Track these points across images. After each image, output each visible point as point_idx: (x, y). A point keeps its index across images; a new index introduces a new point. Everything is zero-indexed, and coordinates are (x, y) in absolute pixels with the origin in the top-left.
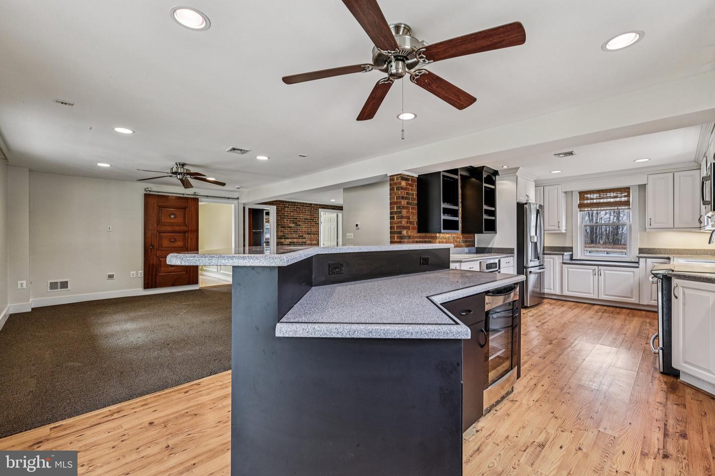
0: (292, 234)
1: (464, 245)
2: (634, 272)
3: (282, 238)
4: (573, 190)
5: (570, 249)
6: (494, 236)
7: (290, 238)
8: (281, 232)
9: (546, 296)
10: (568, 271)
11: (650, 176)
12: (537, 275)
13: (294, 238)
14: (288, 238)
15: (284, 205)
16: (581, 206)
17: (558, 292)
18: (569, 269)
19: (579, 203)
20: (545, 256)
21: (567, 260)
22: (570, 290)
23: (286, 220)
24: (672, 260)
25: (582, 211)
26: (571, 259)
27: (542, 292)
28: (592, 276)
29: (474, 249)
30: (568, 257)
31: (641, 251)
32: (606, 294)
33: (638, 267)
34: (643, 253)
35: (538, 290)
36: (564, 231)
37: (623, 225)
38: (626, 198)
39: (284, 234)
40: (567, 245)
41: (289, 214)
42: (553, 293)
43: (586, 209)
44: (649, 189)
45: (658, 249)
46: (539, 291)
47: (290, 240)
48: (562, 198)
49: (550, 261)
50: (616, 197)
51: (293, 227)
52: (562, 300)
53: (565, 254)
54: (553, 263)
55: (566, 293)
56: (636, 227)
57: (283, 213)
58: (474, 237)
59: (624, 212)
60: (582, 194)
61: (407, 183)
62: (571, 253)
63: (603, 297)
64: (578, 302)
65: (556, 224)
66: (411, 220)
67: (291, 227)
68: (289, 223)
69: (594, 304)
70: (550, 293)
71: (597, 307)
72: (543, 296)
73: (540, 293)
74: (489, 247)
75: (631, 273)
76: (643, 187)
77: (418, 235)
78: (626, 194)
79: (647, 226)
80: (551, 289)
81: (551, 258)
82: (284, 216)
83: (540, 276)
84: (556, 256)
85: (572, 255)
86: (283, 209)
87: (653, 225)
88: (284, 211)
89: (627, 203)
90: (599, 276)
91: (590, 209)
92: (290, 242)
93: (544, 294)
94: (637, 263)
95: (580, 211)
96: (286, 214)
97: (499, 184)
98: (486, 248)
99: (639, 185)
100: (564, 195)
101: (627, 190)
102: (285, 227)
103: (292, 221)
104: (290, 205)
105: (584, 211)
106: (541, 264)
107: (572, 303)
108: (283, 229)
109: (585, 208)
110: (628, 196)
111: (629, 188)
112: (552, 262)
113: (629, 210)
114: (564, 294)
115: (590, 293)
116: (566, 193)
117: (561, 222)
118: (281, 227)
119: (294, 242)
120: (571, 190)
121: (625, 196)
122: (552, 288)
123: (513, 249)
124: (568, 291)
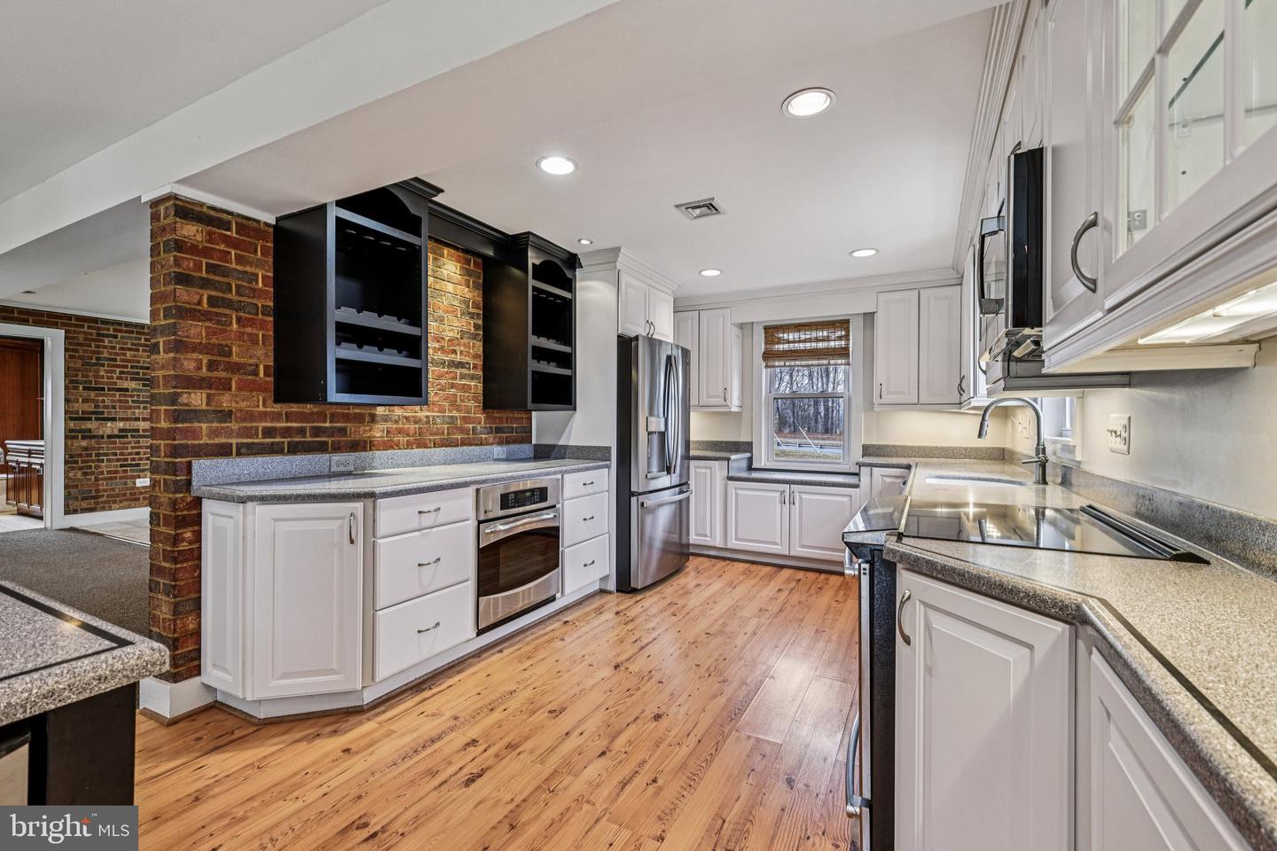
0: (130, 408)
1: (491, 440)
2: (850, 496)
3: (90, 419)
4: (754, 321)
5: (747, 447)
6: (572, 415)
7: (122, 419)
8: (86, 401)
9: (691, 551)
10: (737, 494)
11: (881, 296)
12: (673, 506)
13: (137, 419)
14: (114, 419)
15: (99, 329)
16: (768, 356)
17: (718, 543)
18: (739, 492)
19: (763, 350)
20: (693, 463)
21: (739, 470)
22: (739, 536)
23: (107, 372)
24: (913, 469)
25: (771, 367)
26: (750, 468)
27: (684, 541)
28: (779, 506)
29: (527, 449)
30: (744, 464)
31: (867, 450)
32: (804, 544)
33: (857, 486)
34: (870, 455)
35: (675, 537)
36: (734, 409)
37: (836, 397)
38: (843, 343)
39: (96, 406)
40: (744, 438)
41: (117, 354)
42: (708, 544)
43: (777, 364)
44: (880, 320)
45: (894, 447)
46: (678, 541)
47: (121, 425)
48: (733, 335)
49: (705, 473)
50: (827, 339)
51: (134, 390)
52: (726, 557)
53: (733, 457)
54: (708, 477)
55: (733, 543)
56: (858, 402)
57: (94, 352)
58: (530, 419)
59: (840, 371)
60: (771, 331)
61: (210, 234)
62: (748, 455)
63: (798, 551)
64: (755, 561)
65: (721, 393)
66: (235, 358)
67: (127, 390)
68: (118, 378)
69: (782, 567)
70: (704, 543)
71: (786, 573)
72: (685, 551)
73: (682, 545)
74: (560, 444)
75: (846, 499)
76: (869, 318)
77: (277, 408)
78: (843, 333)
79: (876, 399)
80: (706, 536)
81: (706, 468)
82: (98, 359)
83: (682, 509)
84: (717, 462)
85: (750, 459)
86: (94, 340)
87: (887, 398)
88: (98, 347)
89: (843, 353)
90: (792, 505)
91: (782, 363)
92: (121, 430)
93: (688, 545)
94: (857, 474)
95: (767, 367)
96: (106, 355)
97: (583, 288)
98: (554, 446)
99: (864, 314)
100: (736, 331)
101: (844, 324)
102: (103, 389)
103: (128, 373)
104: (121, 331)
105: (774, 367)
106: (684, 481)
107: (743, 564)
108: (93, 394)
109: (774, 361)
110: (847, 337)
111: (847, 322)
112: (708, 474)
113: (847, 367)
114: (729, 546)
115: (776, 544)
116: (741, 326)
117: (729, 389)
118: (84, 388)
119: (138, 431)
120: (750, 321)
121: (840, 338)
122: (708, 533)
123: (608, 449)
124: (737, 539)
